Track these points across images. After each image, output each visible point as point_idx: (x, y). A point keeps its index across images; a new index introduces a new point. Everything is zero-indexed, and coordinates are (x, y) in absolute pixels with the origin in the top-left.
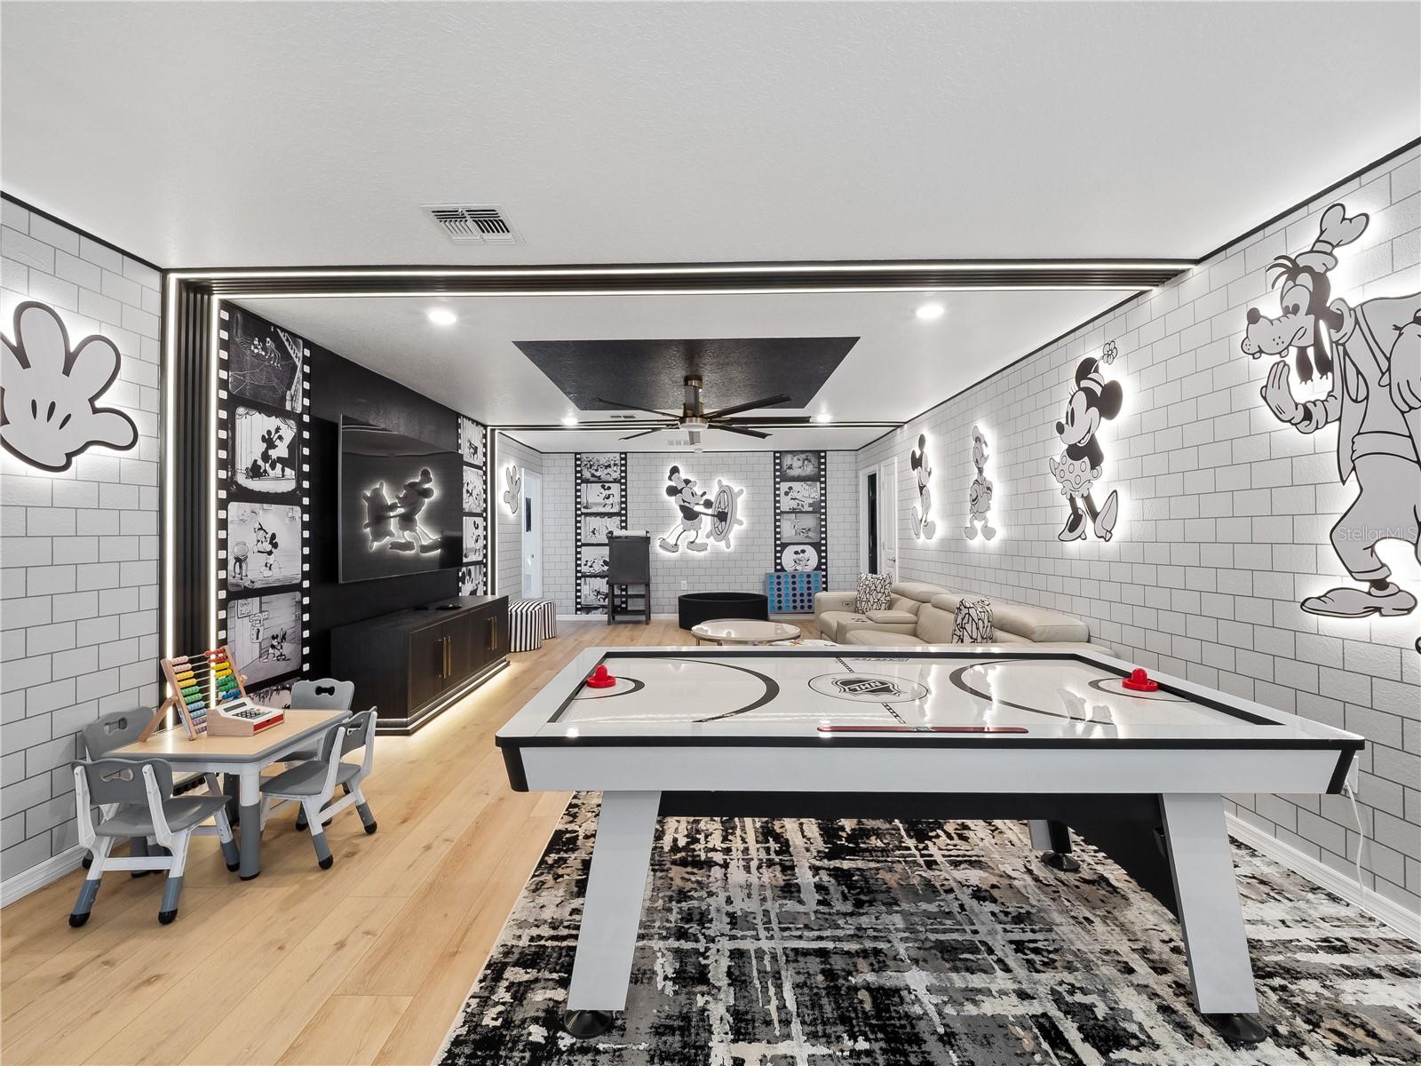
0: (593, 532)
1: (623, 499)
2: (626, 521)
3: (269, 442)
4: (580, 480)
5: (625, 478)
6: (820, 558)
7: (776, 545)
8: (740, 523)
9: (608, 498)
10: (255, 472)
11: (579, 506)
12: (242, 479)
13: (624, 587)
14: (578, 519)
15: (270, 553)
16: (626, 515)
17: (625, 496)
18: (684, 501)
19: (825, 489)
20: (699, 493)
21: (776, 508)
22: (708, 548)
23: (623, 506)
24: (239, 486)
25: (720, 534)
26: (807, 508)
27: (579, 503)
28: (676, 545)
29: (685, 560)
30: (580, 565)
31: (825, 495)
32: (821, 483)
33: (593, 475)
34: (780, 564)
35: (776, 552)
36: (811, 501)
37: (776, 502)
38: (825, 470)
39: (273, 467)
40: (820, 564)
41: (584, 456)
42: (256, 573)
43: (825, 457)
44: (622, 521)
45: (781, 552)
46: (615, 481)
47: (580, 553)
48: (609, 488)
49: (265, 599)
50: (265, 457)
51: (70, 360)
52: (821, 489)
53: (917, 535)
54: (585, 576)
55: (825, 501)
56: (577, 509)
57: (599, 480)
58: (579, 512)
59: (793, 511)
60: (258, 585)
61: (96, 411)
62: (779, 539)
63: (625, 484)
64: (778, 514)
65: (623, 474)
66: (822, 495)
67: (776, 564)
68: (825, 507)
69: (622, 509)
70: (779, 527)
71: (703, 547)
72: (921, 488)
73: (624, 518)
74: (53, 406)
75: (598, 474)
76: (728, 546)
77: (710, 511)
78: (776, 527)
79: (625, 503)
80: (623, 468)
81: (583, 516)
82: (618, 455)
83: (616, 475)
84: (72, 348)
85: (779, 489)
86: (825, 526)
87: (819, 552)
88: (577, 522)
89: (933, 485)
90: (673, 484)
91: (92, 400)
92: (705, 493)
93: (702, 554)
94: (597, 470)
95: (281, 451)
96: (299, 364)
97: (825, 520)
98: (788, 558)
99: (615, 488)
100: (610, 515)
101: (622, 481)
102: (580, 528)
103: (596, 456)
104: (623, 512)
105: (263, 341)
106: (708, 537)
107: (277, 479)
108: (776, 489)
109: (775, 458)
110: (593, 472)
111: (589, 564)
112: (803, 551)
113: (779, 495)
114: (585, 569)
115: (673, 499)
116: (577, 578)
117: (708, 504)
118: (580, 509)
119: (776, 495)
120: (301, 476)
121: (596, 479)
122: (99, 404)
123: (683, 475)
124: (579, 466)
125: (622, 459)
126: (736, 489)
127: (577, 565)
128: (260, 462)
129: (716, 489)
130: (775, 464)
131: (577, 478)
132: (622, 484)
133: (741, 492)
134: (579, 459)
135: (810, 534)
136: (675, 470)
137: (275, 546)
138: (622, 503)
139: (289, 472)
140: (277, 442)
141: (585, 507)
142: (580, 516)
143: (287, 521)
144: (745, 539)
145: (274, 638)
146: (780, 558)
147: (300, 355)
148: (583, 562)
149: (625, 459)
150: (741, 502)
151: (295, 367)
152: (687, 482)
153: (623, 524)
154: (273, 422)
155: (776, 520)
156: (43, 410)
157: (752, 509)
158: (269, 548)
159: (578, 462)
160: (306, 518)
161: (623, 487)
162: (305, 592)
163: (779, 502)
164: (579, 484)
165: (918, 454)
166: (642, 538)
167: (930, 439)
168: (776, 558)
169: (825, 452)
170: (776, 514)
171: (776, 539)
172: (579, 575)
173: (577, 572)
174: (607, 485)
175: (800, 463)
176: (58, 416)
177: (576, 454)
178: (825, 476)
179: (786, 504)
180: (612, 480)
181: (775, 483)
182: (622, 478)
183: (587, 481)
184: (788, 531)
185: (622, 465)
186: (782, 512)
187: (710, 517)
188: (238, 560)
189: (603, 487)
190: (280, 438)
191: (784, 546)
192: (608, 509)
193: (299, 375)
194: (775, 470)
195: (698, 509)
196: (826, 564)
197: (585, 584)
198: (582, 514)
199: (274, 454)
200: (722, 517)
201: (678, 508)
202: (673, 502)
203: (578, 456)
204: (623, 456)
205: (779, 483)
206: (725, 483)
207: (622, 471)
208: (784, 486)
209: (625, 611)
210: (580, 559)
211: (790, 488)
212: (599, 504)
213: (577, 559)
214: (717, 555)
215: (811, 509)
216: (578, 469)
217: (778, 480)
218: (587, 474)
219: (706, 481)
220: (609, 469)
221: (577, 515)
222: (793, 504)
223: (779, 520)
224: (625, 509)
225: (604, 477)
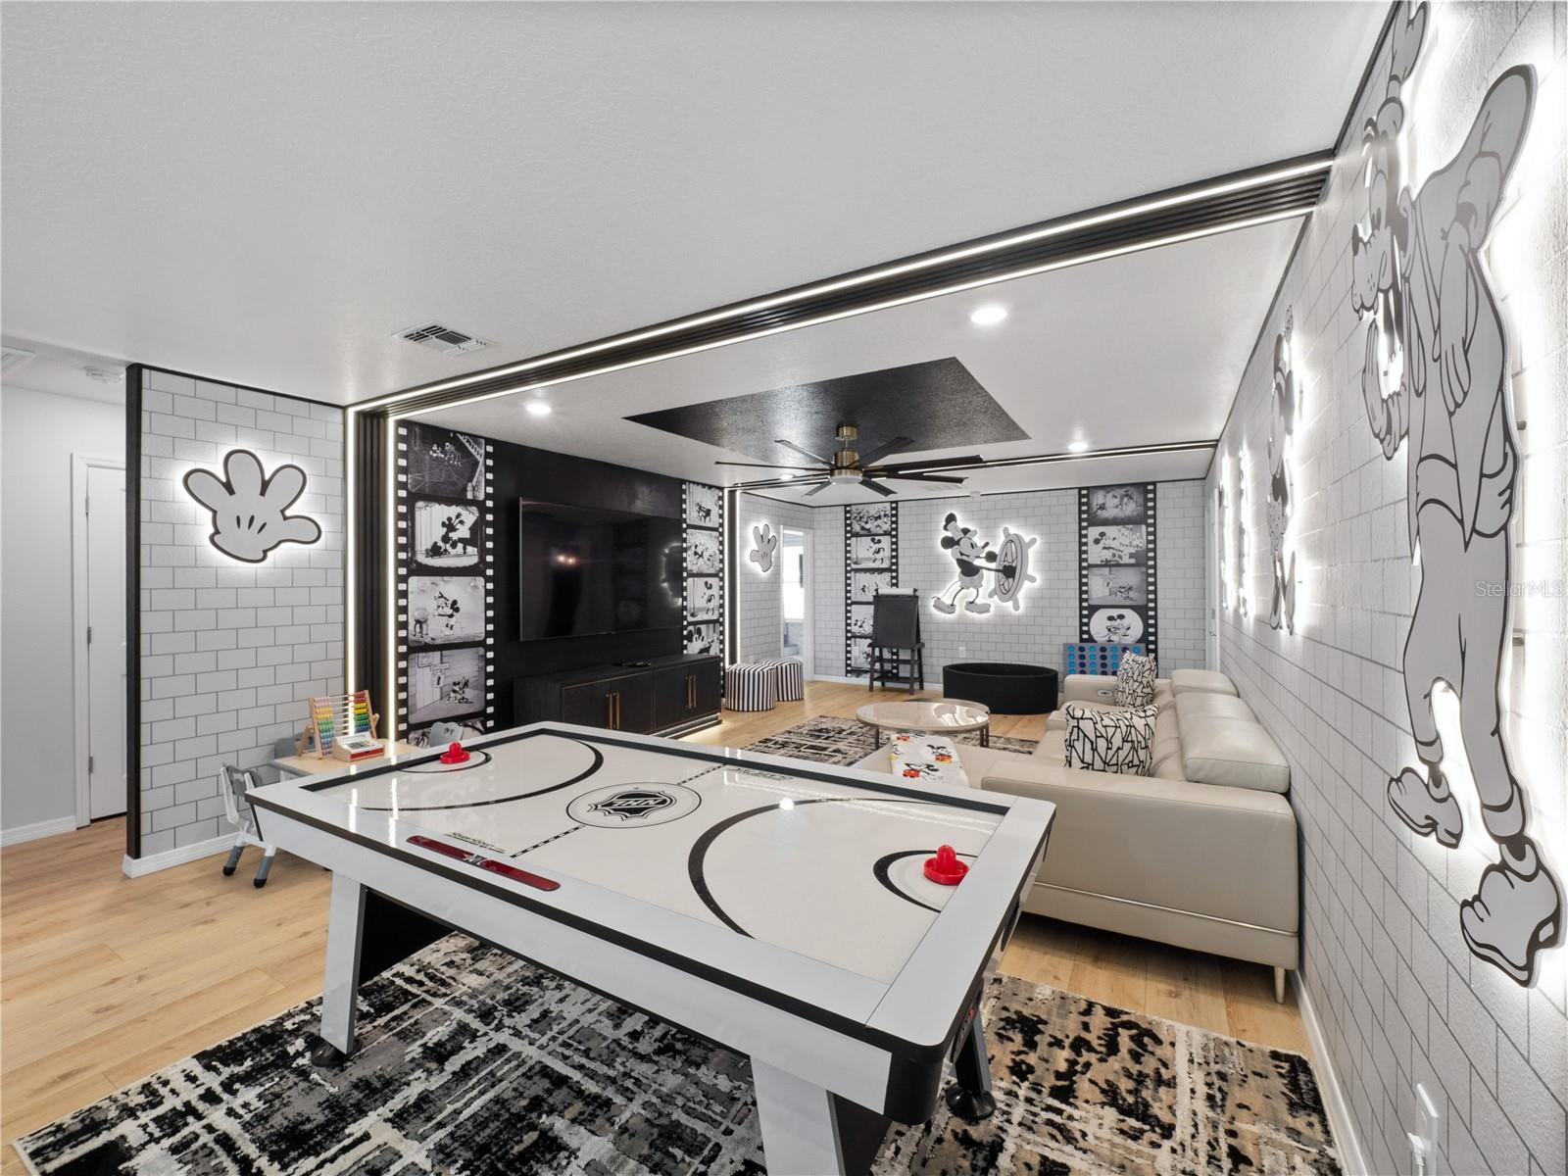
0: (863, 590)
1: (894, 554)
2: (896, 578)
3: (449, 526)
4: (850, 534)
5: (896, 529)
6: (1146, 626)
7: (1081, 608)
8: (1033, 580)
9: (878, 552)
10: (435, 551)
11: (848, 562)
12: (421, 558)
13: (895, 650)
14: (848, 575)
15: (451, 616)
16: (896, 571)
17: (896, 550)
18: (962, 554)
19: (1154, 533)
20: (980, 544)
21: (1081, 560)
22: (991, 609)
23: (894, 560)
24: (419, 564)
25: (1005, 593)
26: (1126, 560)
27: (849, 558)
28: (952, 605)
29: (962, 622)
30: (850, 625)
31: (1154, 542)
32: (1148, 525)
33: (863, 528)
34: (1088, 632)
35: (1082, 616)
36: (1133, 550)
37: (1081, 552)
38: (1154, 508)
39: (454, 546)
40: (1146, 634)
41: (854, 508)
42: (437, 631)
43: (1154, 491)
44: (892, 578)
45: (1089, 617)
46: (886, 533)
47: (850, 611)
48: (879, 541)
49: (445, 653)
50: (446, 539)
51: (265, 485)
52: (1148, 534)
54: (855, 637)
55: (1154, 550)
56: (847, 565)
57: (869, 533)
58: (849, 568)
59: (1107, 564)
60: (438, 642)
61: (285, 518)
62: (1086, 600)
63: (896, 536)
64: (1084, 568)
65: (894, 526)
66: (1149, 542)
67: (1082, 632)
68: (1154, 559)
69: (893, 564)
70: (1086, 584)
71: (985, 609)
73: (894, 574)
74: (252, 519)
75: (867, 526)
76: (1017, 608)
77: (993, 565)
78: (1081, 584)
79: (896, 557)
80: (894, 519)
81: (853, 573)
82: (888, 505)
83: (886, 527)
84: (267, 478)
85: (1086, 536)
86: (1155, 584)
87: (1145, 618)
88: (847, 578)
90: (949, 534)
91: (282, 512)
92: (987, 544)
93: (985, 616)
94: (866, 523)
95: (463, 532)
96: (481, 460)
97: (1155, 575)
98: (1099, 625)
99: (886, 541)
100: (881, 571)
101: (892, 533)
102: (850, 585)
103: (866, 507)
104: (894, 567)
105: (441, 446)
106: (991, 596)
107: (458, 556)
108: (1081, 536)
109: (1081, 496)
110: (863, 524)
111: (859, 624)
112: (1121, 617)
113: (1086, 544)
114: (855, 629)
115: (949, 551)
116: (848, 638)
117: (991, 557)
118: (849, 565)
119: (1081, 544)
120: (483, 552)
121: (866, 533)
122: (288, 513)
123: (961, 523)
124: (849, 518)
125: (892, 509)
126: (1027, 539)
127: (848, 625)
128: (440, 544)
129: (1002, 539)
130: (1081, 504)
131: (846, 532)
132: (893, 536)
133: (1033, 541)
134: (849, 512)
135: (1132, 594)
136: (951, 518)
137: (457, 610)
138: (893, 557)
139: (470, 549)
140: (459, 526)
141: (856, 563)
142: (850, 572)
143: (469, 589)
144: (1038, 600)
145: (455, 684)
146: (1087, 624)
147: (482, 452)
148: (853, 621)
149: (896, 509)
150: (1032, 553)
151: (477, 463)
152: (966, 531)
153: (894, 581)
154: (452, 511)
155: (1081, 576)
156: (245, 522)
157: (1048, 563)
158: (450, 612)
159: (848, 515)
160: (490, 586)
161: (894, 540)
162: (488, 648)
163: (1086, 552)
164: (849, 538)
166: (910, 596)
168: (1082, 624)
169: (1154, 484)
170: (1081, 568)
171: (1081, 600)
172: (849, 635)
173: (847, 631)
174: (877, 538)
175: (1117, 501)
176: (257, 525)
177: (846, 506)
178: (1154, 517)
179: (1095, 554)
180: (881, 532)
181: (1081, 528)
182: (893, 529)
183: (857, 535)
184: (1098, 589)
185: (892, 516)
186: (1090, 566)
187: (993, 573)
188: (418, 622)
189: (873, 540)
190: (461, 522)
191: (1093, 609)
192: (877, 565)
193: (481, 468)
194: (1081, 512)
195: (977, 562)
196: (1155, 634)
197: (855, 645)
198: (852, 570)
199: (454, 536)
200: (1009, 572)
201: (955, 562)
202: (949, 555)
203: (848, 509)
204: (894, 505)
205: (1086, 528)
206: (1013, 530)
207: (893, 522)
208: (1093, 532)
209: (896, 678)
210: (850, 618)
211: (1102, 534)
212: (868, 559)
213: (848, 618)
214: (1002, 617)
215: (1133, 561)
216: (848, 522)
217: (1084, 524)
218: (857, 528)
219: (989, 531)
220: (879, 522)
221: (847, 572)
222: (1107, 555)
223: (1086, 576)
224: (896, 564)
225: (874, 530)
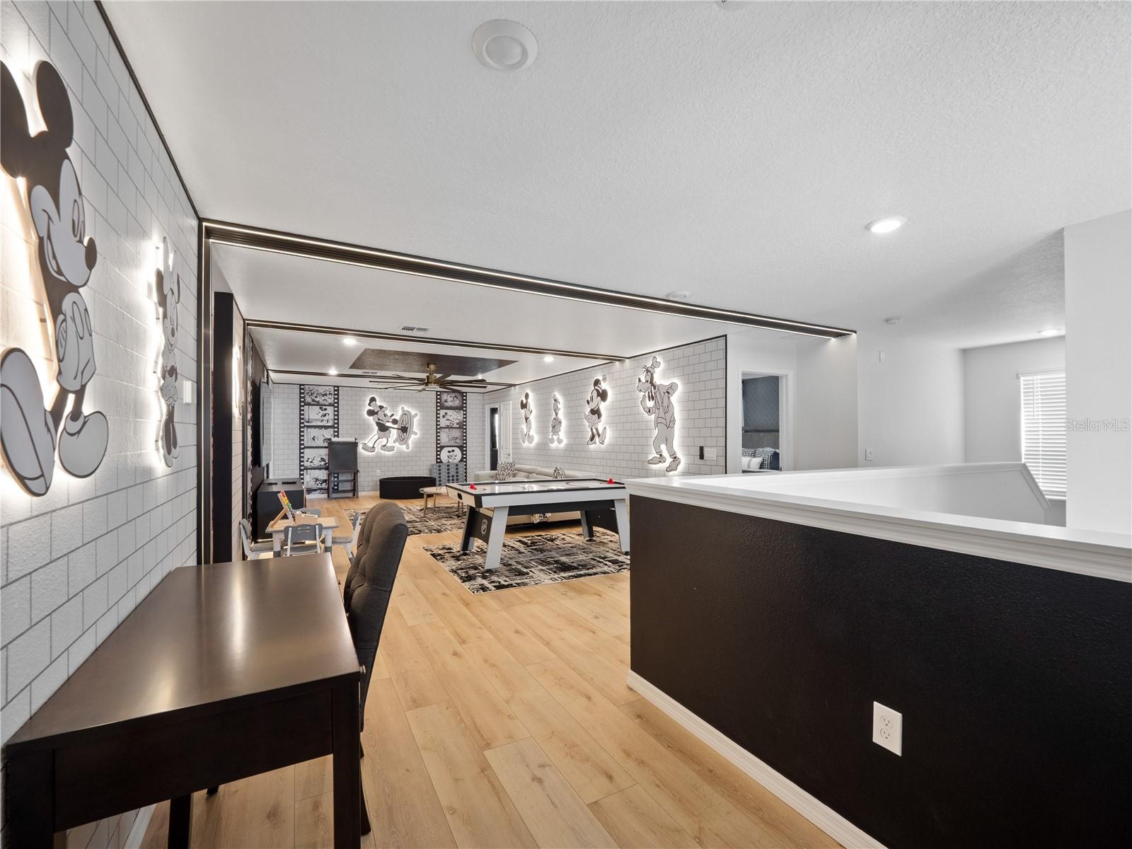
0: (313, 439)
1: (336, 417)
2: (338, 432)
4: (303, 403)
5: (338, 403)
6: (463, 454)
7: (437, 447)
8: (416, 434)
9: (325, 416)
11: (302, 421)
13: (336, 475)
14: (302, 429)
16: (338, 427)
17: (338, 415)
18: (379, 420)
19: (466, 414)
20: (389, 414)
21: (437, 425)
22: (395, 449)
23: (336, 421)
25: (402, 440)
26: (455, 426)
27: (303, 419)
28: (373, 447)
29: (379, 457)
30: (303, 461)
31: (466, 418)
32: (464, 411)
33: (313, 400)
34: (440, 459)
35: (437, 451)
36: (458, 421)
37: (437, 421)
38: (466, 403)
40: (463, 458)
41: (307, 387)
43: (466, 396)
44: (335, 432)
45: (440, 451)
46: (330, 405)
47: (303, 453)
48: (326, 409)
52: (464, 414)
53: (524, 442)
54: (307, 469)
55: (466, 422)
56: (301, 423)
57: (318, 404)
58: (302, 425)
59: (448, 427)
62: (439, 444)
63: (338, 407)
64: (438, 429)
65: (336, 401)
66: (464, 418)
67: (437, 459)
68: (466, 425)
69: (335, 423)
70: (439, 436)
71: (392, 449)
72: (526, 419)
73: (336, 430)
75: (317, 399)
76: (408, 448)
77: (396, 426)
78: (437, 436)
79: (338, 419)
80: (336, 397)
81: (306, 428)
82: (332, 388)
83: (331, 401)
85: (439, 414)
86: (466, 436)
87: (462, 451)
88: (301, 432)
89: (532, 418)
90: (371, 408)
92: (393, 415)
93: (391, 453)
94: (316, 397)
97: (466, 432)
98: (444, 455)
99: (330, 410)
100: (326, 427)
101: (336, 405)
102: (303, 436)
103: (316, 388)
104: (336, 425)
106: (394, 442)
108: (437, 414)
109: (437, 395)
110: (314, 398)
111: (310, 460)
112: (453, 451)
113: (439, 417)
114: (306, 464)
115: (371, 418)
116: (301, 470)
117: (395, 422)
118: (303, 423)
119: (437, 418)
121: (316, 403)
123: (379, 403)
124: (303, 393)
125: (335, 390)
126: (413, 413)
127: (300, 461)
129: (400, 413)
130: (437, 399)
131: (301, 402)
132: (335, 407)
133: (416, 415)
134: (303, 389)
135: (458, 441)
136: (373, 400)
138: (335, 419)
141: (308, 422)
142: (303, 427)
144: (419, 444)
146: (439, 455)
148: (305, 459)
149: (338, 390)
150: (416, 421)
152: (381, 407)
153: (336, 434)
155: (437, 432)
157: (423, 426)
159: (302, 391)
161: (336, 409)
163: (439, 421)
164: (303, 406)
165: (525, 402)
166: (352, 443)
167: (531, 395)
168: (437, 455)
169: (466, 393)
170: (437, 429)
171: (437, 444)
172: (302, 468)
173: (301, 466)
174: (324, 407)
175: (452, 399)
177: (300, 385)
178: (466, 407)
179: (443, 422)
180: (327, 404)
181: (437, 410)
182: (335, 403)
183: (309, 404)
184: (444, 438)
185: (335, 394)
186: (441, 428)
187: (396, 430)
189: (321, 408)
191: (442, 448)
192: (324, 423)
194: (437, 402)
195: (388, 424)
196: (466, 458)
197: (307, 474)
198: (305, 426)
200: (404, 430)
201: (375, 424)
202: (371, 420)
203: (302, 387)
204: (336, 388)
205: (439, 410)
206: (406, 409)
207: (335, 399)
208: (442, 412)
209: (337, 491)
210: (303, 457)
211: (446, 413)
212: (318, 420)
213: (301, 457)
214: (400, 453)
215: (458, 426)
216: (302, 395)
217: (439, 408)
218: (309, 399)
219: (394, 407)
220: (325, 397)
221: (301, 427)
222: (448, 423)
223: (439, 432)
224: (338, 424)
225: (321, 402)
